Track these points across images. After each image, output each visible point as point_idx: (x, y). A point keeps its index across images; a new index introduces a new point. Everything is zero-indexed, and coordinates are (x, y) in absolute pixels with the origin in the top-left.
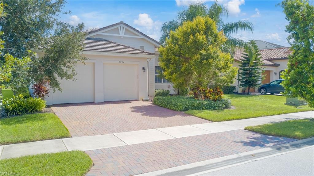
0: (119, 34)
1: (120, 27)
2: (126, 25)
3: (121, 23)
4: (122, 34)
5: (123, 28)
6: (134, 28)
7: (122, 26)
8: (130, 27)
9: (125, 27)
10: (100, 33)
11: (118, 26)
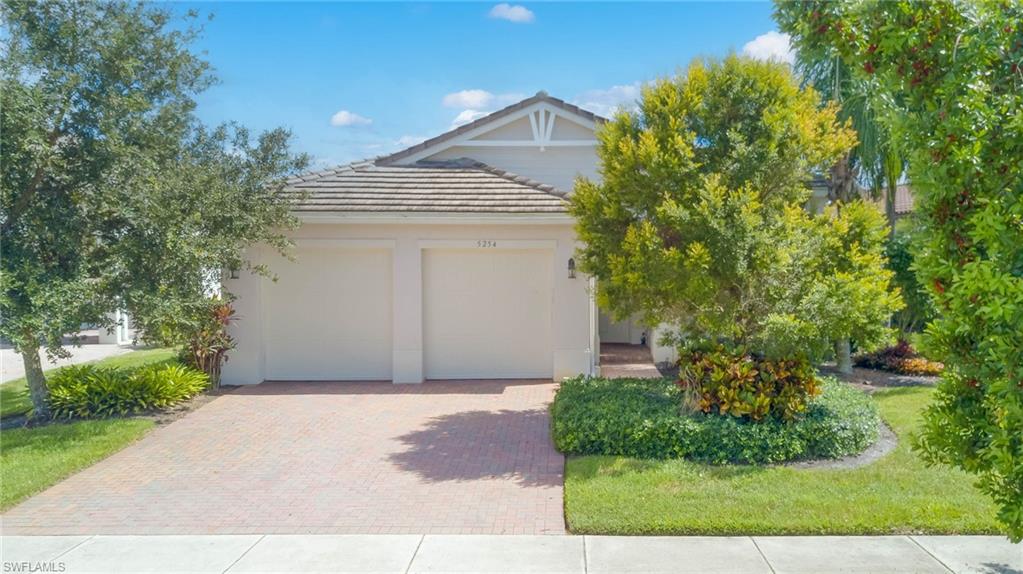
0: (532, 138)
1: (537, 114)
2: (559, 103)
3: (540, 98)
4: (542, 138)
5: (547, 114)
6: (588, 113)
7: (542, 107)
8: (574, 109)
9: (555, 111)
10: (462, 141)
11: (530, 111)
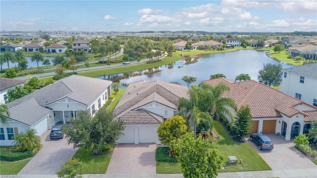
1: (153, 103)
4: (154, 106)
5: (155, 103)
7: (154, 102)
9: (156, 103)
